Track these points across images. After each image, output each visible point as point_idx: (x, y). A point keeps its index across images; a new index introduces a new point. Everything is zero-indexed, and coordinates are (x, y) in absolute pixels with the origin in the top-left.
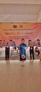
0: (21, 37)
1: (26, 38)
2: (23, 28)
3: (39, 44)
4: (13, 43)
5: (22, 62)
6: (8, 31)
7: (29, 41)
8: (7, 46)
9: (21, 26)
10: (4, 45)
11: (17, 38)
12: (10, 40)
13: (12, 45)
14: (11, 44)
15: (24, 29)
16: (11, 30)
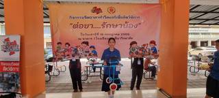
2: (117, 14)
3: (155, 51)
4: (91, 50)
6: (78, 20)
7: (131, 44)
8: (73, 56)
9: (111, 10)
10: (67, 53)
11: (102, 37)
12: (84, 43)
13: (88, 54)
14: (86, 52)
15: (119, 17)
16: (86, 18)
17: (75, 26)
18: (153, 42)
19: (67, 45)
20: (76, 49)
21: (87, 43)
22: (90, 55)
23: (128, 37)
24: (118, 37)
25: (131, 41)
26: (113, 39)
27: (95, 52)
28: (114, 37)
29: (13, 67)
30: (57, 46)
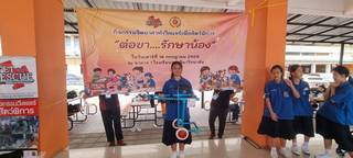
0: (176, 57)
1: (193, 60)
3: (237, 81)
7: (202, 70)
11: (161, 60)
13: (141, 85)
14: (139, 82)
15: (186, 33)
16: (139, 32)
17: (123, 46)
18: (233, 68)
19: (111, 73)
20: (124, 78)
21: (141, 69)
22: (144, 86)
23: (198, 60)
24: (183, 60)
25: (202, 65)
27: (153, 82)
28: (178, 60)
29: (20, 107)
30: (93, 73)
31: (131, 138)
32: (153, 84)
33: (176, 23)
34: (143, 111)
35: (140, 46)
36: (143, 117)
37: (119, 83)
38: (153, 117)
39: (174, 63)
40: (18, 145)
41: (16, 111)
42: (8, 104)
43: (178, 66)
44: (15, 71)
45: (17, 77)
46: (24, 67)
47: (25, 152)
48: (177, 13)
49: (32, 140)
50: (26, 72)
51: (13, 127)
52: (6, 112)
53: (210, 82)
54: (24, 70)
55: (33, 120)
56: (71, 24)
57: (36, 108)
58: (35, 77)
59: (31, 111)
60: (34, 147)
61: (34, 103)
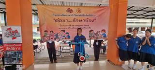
0: (79, 26)
1: (86, 27)
2: (82, 13)
3: (105, 36)
5: (78, 65)
7: (90, 32)
10: (51, 37)
11: (73, 27)
12: (62, 30)
13: (64, 38)
16: (63, 15)
17: (57, 21)
18: (103, 30)
20: (57, 35)
21: (64, 31)
22: (65, 38)
24: (82, 27)
25: (90, 29)
26: (80, 29)
27: (69, 36)
28: (80, 27)
29: (15, 47)
30: (44, 33)
31: (60, 60)
32: (69, 37)
33: (79, 11)
34: (65, 48)
35: (64, 21)
36: (64, 51)
37: (55, 37)
38: (69, 51)
39: (79, 29)
40: (14, 62)
41: (13, 49)
42: (10, 46)
43: (80, 30)
44: (13, 32)
45: (13, 34)
46: (16, 30)
47: (17, 65)
48: (79, 7)
49: (20, 60)
50: (17, 32)
51: (12, 55)
52: (9, 49)
53: (94, 37)
54: (16, 31)
55: (20, 52)
56: (34, 10)
57: (21, 47)
58: (20, 34)
59: (19, 49)
60: (21, 63)
61: (20, 45)
